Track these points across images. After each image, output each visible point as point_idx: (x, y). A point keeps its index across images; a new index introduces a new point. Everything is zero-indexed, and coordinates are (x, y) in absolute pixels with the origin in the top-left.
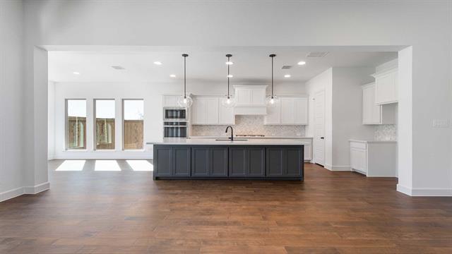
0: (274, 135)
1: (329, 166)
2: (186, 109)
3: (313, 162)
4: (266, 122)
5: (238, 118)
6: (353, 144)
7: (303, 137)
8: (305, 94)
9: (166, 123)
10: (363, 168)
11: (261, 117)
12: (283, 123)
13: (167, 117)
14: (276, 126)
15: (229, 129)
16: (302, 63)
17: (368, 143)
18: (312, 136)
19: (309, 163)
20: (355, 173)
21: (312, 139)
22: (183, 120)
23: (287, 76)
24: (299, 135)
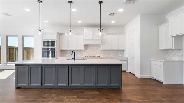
0: (106, 56)
1: (138, 75)
2: (55, 41)
3: (128, 71)
4: (101, 49)
5: (86, 46)
6: (153, 62)
7: (122, 57)
8: (123, 33)
9: (43, 49)
10: (161, 78)
11: (99, 46)
12: (112, 49)
13: (44, 45)
14: (107, 51)
15: (73, 52)
16: (121, 10)
17: (165, 61)
18: (127, 57)
19: (125, 72)
20: (154, 80)
21: (127, 58)
22: (53, 47)
23: (113, 22)
24: (120, 56)
